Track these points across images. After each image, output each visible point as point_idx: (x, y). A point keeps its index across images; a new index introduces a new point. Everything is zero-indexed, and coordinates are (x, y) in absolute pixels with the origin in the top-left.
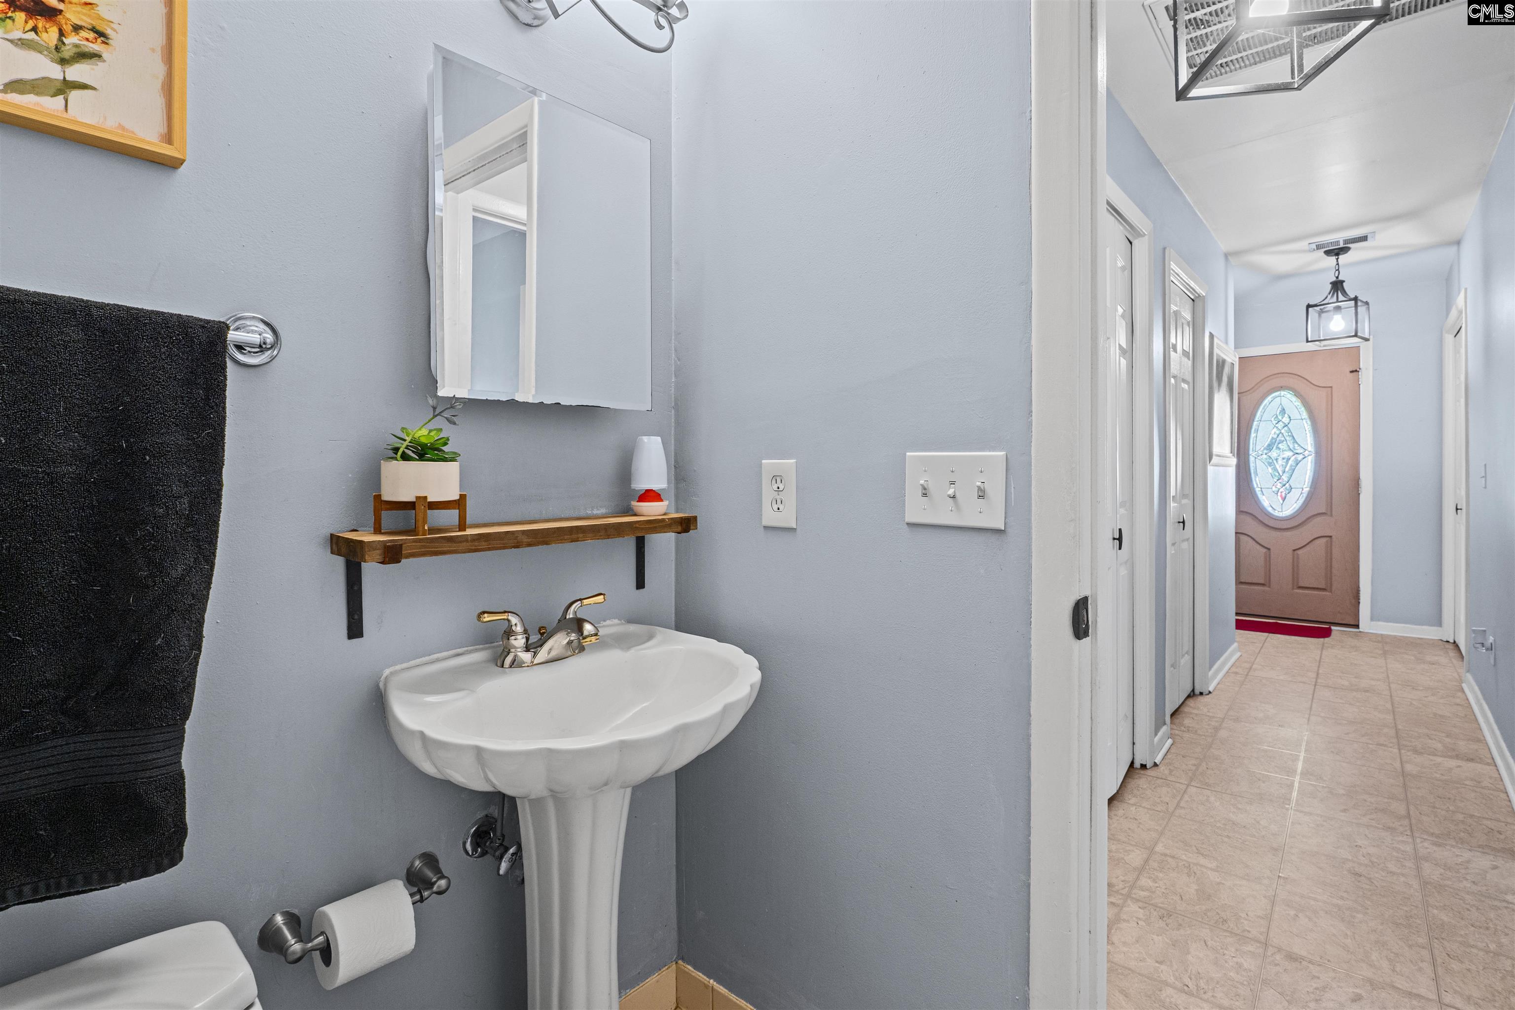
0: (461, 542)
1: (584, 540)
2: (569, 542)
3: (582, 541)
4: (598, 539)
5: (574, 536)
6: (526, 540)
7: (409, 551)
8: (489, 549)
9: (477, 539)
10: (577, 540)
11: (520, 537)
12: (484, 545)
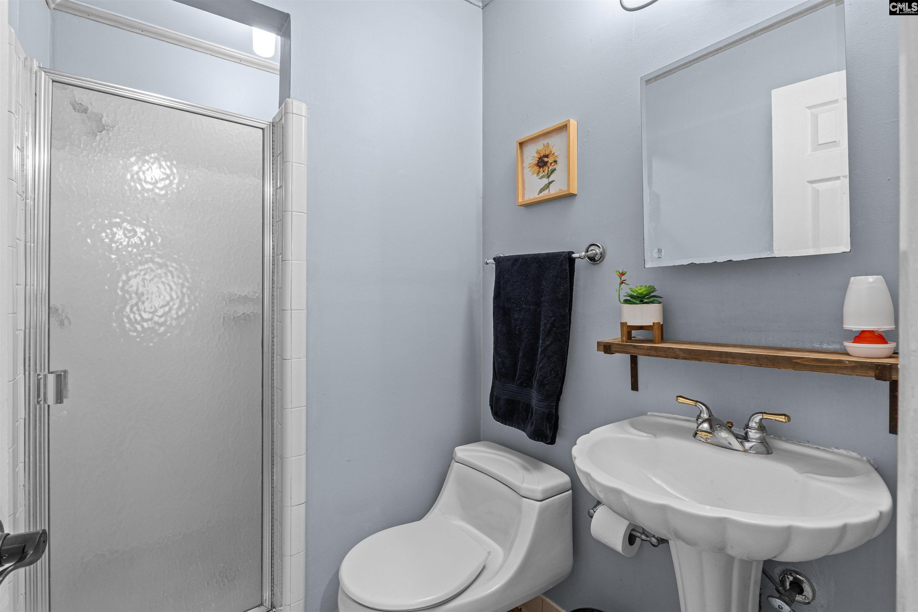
0: (640, 349)
1: (733, 364)
2: (719, 363)
3: (731, 363)
4: (749, 365)
5: (723, 359)
6: (682, 354)
7: (615, 349)
8: (657, 356)
9: (650, 349)
10: (726, 362)
11: (678, 352)
12: (654, 353)
